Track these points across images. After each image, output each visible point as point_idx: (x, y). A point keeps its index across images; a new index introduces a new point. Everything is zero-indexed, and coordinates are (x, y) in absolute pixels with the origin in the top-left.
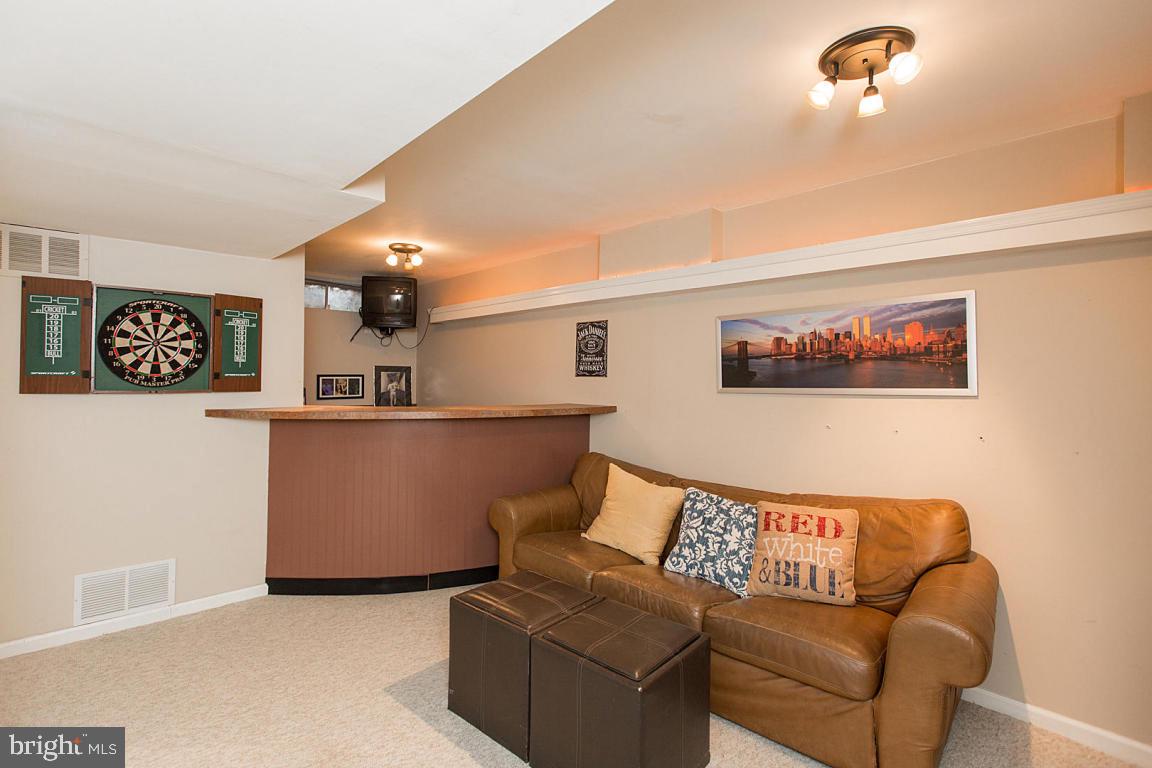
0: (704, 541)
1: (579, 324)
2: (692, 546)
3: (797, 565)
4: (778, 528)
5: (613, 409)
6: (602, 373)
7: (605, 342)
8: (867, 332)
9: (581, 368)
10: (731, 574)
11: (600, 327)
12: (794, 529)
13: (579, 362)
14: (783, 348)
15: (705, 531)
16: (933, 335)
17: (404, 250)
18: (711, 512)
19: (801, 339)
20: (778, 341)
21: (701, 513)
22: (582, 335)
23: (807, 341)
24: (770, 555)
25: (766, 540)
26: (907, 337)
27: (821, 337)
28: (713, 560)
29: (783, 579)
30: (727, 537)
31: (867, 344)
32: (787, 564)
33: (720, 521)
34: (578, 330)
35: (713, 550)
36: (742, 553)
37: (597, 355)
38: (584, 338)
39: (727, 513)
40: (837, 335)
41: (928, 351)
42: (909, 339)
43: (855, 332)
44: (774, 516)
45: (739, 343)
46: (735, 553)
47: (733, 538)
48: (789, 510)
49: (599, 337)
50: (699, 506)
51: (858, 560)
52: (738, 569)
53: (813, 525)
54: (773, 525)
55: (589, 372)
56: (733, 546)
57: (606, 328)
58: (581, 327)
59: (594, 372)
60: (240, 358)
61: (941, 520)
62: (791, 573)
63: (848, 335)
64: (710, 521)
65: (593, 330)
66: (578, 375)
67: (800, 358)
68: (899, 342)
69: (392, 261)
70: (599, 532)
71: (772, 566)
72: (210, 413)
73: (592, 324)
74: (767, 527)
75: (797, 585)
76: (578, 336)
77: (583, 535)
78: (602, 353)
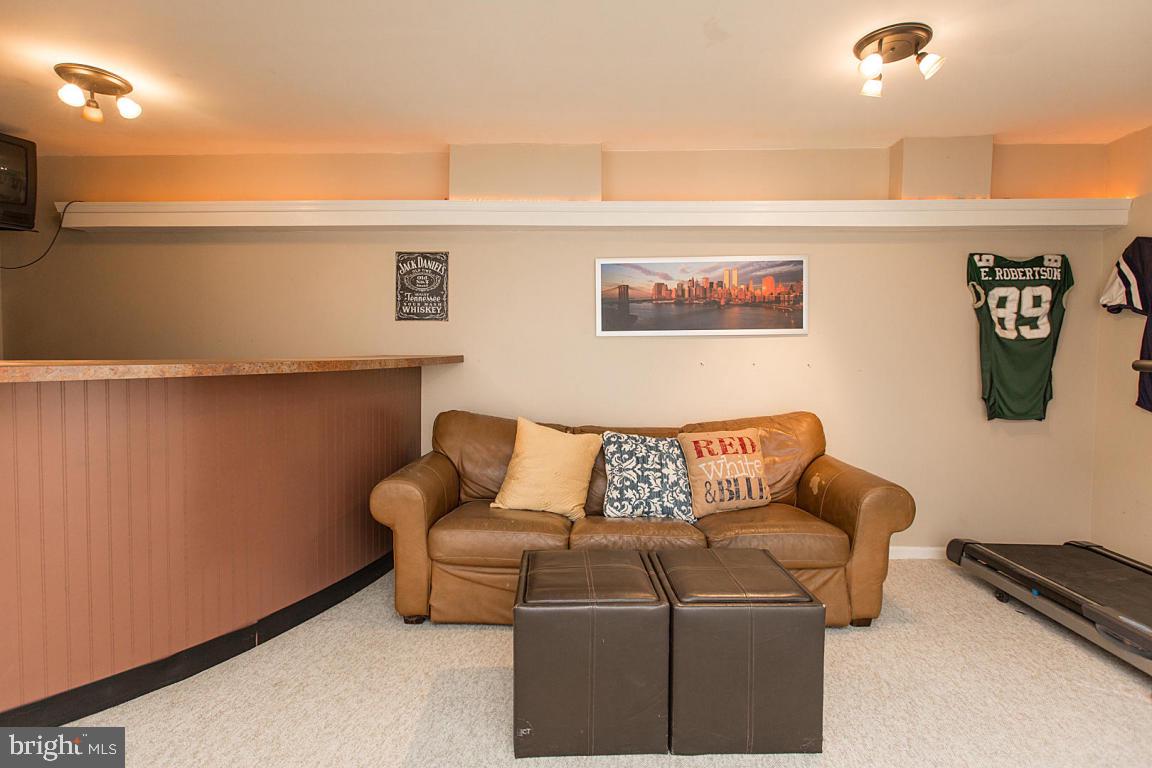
0: (646, 480)
1: (399, 253)
2: (634, 487)
3: (736, 480)
4: (711, 453)
5: (460, 359)
6: (442, 315)
7: (444, 278)
8: (735, 282)
9: (406, 309)
10: (678, 504)
11: (436, 260)
12: (725, 452)
13: (401, 301)
14: (663, 293)
15: (643, 470)
16: (781, 288)
18: (642, 451)
19: (680, 286)
20: (659, 286)
21: (631, 454)
22: (406, 268)
23: (686, 287)
24: (710, 478)
25: (702, 466)
26: (764, 288)
27: (698, 285)
28: (659, 494)
29: (727, 494)
30: (665, 471)
31: (734, 293)
32: (728, 482)
33: (653, 457)
34: (398, 261)
35: (656, 486)
36: (681, 482)
37: (432, 293)
38: (410, 272)
39: (656, 448)
40: (712, 284)
41: (778, 300)
42: (765, 289)
43: (726, 282)
44: (702, 444)
45: (620, 287)
46: (676, 484)
47: (670, 470)
48: (714, 436)
49: (434, 272)
50: (626, 447)
51: (767, 468)
52: (682, 497)
53: (737, 445)
54: (705, 451)
55: (417, 314)
56: (673, 478)
57: (446, 261)
58: (403, 258)
59: (428, 314)
62: (733, 488)
63: (720, 284)
64: (644, 460)
65: (422, 263)
66: (399, 319)
67: (679, 302)
68: (758, 292)
69: (72, 95)
70: (515, 497)
71: (715, 487)
73: (424, 256)
74: (700, 454)
75: (738, 497)
76: (398, 268)
77: (492, 505)
78: (440, 291)
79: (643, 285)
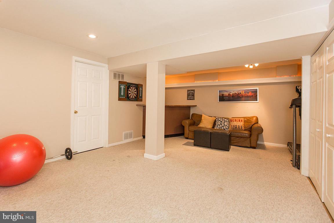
0: (221, 124)
2: (219, 125)
3: (236, 126)
4: (233, 121)
5: (196, 106)
6: (194, 99)
7: (194, 93)
8: (243, 93)
10: (226, 128)
12: (236, 121)
13: (188, 97)
14: (230, 95)
15: (221, 123)
16: (253, 94)
18: (222, 120)
19: (233, 94)
20: (229, 94)
21: (220, 120)
23: (234, 94)
24: (232, 125)
25: (231, 123)
26: (249, 94)
27: (236, 94)
28: (223, 127)
29: (235, 128)
30: (225, 123)
31: (243, 95)
32: (235, 126)
33: (223, 121)
35: (223, 126)
36: (227, 125)
37: (192, 96)
38: (189, 93)
39: (224, 120)
40: (239, 93)
41: (252, 96)
42: (250, 94)
43: (242, 93)
44: (232, 120)
45: (222, 94)
46: (226, 125)
47: (226, 123)
48: (234, 119)
49: (192, 93)
50: (219, 120)
51: (244, 125)
52: (227, 127)
53: (238, 120)
54: (232, 121)
55: (190, 99)
56: (226, 124)
57: (194, 91)
58: (188, 91)
59: (192, 99)
60: (141, 96)
61: (255, 118)
62: (236, 127)
63: (241, 93)
64: (222, 121)
65: (191, 91)
66: (187, 100)
67: (233, 97)
68: (248, 95)
70: (201, 125)
71: (233, 126)
72: (137, 105)
73: (191, 90)
74: (231, 121)
75: (237, 128)
77: (198, 126)
78: (193, 95)
79: (226, 94)
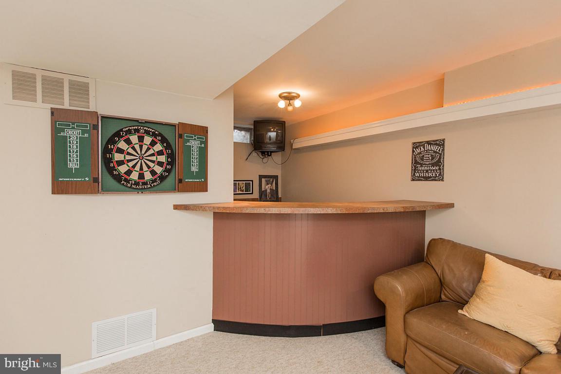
1: (414, 143)
5: (451, 206)
6: (440, 177)
7: (441, 155)
9: (417, 175)
11: (436, 144)
13: (414, 170)
17: (289, 98)
22: (418, 151)
34: (413, 148)
37: (433, 165)
38: (420, 153)
49: (435, 152)
55: (424, 177)
57: (443, 145)
58: (416, 146)
59: (431, 177)
60: (194, 169)
65: (428, 147)
66: (413, 180)
69: (282, 104)
72: (176, 207)
73: (429, 143)
76: (413, 151)
77: (460, 311)
78: (438, 163)
